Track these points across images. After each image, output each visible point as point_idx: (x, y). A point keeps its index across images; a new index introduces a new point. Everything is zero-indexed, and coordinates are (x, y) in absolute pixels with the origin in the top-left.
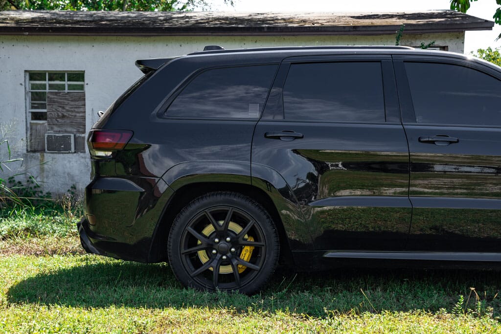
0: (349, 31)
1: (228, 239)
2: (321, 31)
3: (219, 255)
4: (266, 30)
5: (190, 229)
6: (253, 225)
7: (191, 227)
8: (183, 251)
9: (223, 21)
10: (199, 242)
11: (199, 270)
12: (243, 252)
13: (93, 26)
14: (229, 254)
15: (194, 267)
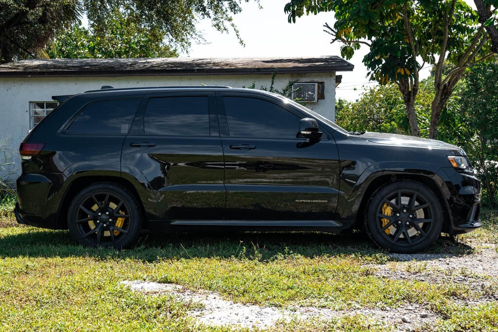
0: (254, 72)
1: (107, 213)
2: (235, 72)
3: (101, 224)
4: (196, 71)
5: (81, 207)
6: (123, 204)
7: (83, 205)
8: (77, 221)
9: (170, 65)
10: (89, 216)
11: (89, 233)
12: (118, 222)
13: (77, 70)
14: (108, 223)
15: (85, 232)
